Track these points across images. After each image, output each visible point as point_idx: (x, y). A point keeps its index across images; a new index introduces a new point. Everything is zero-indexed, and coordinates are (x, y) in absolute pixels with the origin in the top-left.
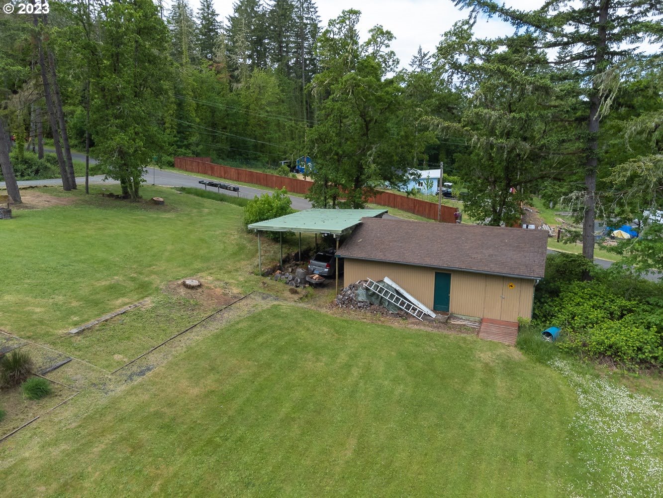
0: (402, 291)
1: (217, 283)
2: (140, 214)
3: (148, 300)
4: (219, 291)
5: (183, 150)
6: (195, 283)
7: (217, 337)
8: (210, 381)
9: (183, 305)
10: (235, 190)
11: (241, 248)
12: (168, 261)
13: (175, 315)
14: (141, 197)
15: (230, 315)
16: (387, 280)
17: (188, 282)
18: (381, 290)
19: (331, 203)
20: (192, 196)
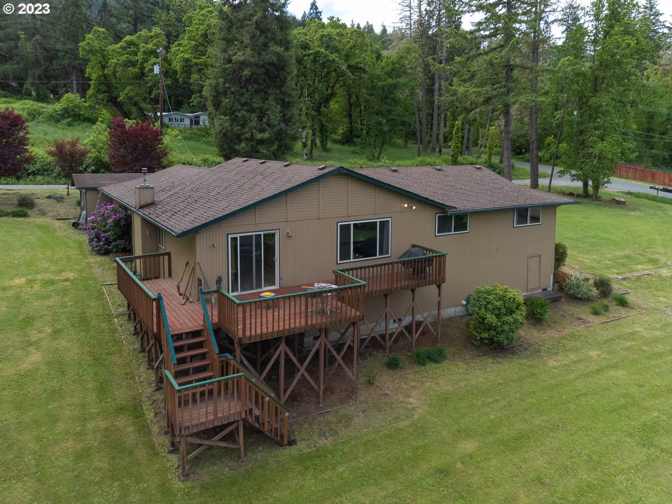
3: (663, 271)
20: (645, 200)
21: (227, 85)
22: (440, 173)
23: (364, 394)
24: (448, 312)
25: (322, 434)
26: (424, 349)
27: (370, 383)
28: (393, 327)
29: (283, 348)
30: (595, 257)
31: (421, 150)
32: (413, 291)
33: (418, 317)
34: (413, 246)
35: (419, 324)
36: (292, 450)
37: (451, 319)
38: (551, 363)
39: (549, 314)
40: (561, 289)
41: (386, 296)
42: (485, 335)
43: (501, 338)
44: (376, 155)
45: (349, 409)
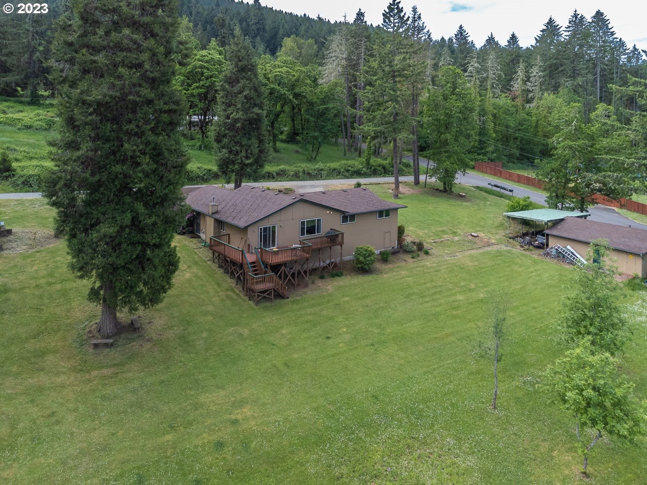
0: (575, 253)
1: (486, 237)
2: (453, 202)
3: (456, 238)
4: (486, 240)
5: (481, 157)
6: (476, 235)
7: (481, 253)
8: (476, 263)
9: (470, 242)
10: (511, 191)
11: (502, 225)
12: (465, 225)
13: (467, 244)
14: (453, 192)
15: (487, 249)
16: (569, 247)
17: (473, 234)
18: (564, 251)
19: (560, 207)
20: (482, 193)
21: (227, 132)
22: (345, 193)
23: (311, 286)
24: (347, 258)
25: (297, 296)
26: (334, 272)
27: (313, 283)
28: (322, 264)
29: (283, 268)
30: (426, 231)
31: (347, 150)
32: (330, 248)
33: (333, 260)
34: (331, 229)
35: (332, 263)
36: (288, 300)
37: (349, 261)
38: (385, 276)
39: (390, 258)
40: (401, 247)
41: (319, 250)
42: (359, 266)
43: (366, 267)
44: (314, 157)
45: (305, 290)
